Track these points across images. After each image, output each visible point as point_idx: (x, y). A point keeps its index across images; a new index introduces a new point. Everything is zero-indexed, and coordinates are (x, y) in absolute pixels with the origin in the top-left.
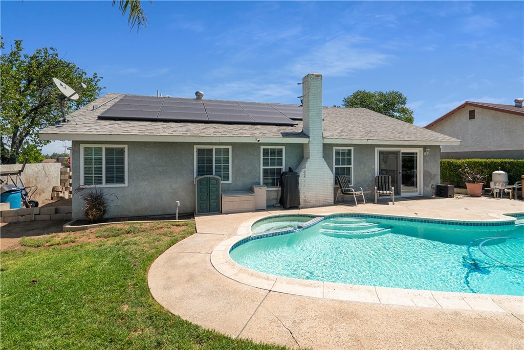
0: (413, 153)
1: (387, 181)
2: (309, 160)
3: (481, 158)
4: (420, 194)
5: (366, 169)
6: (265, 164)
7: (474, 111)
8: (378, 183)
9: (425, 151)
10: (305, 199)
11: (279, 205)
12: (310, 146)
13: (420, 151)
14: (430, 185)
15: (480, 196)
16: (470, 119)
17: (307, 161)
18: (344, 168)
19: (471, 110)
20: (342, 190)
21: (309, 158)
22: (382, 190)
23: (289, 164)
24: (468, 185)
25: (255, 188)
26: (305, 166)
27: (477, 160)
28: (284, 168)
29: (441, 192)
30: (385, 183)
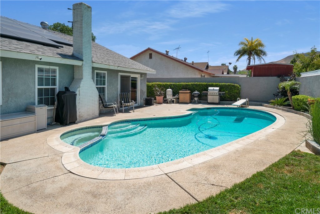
0: (135, 78)
1: (125, 97)
2: (83, 80)
3: (160, 82)
4: (138, 105)
5: (114, 88)
6: (40, 83)
7: (152, 54)
8: (122, 98)
9: (141, 77)
10: (80, 115)
11: (55, 123)
12: (83, 68)
13: (139, 76)
14: (143, 98)
15: (162, 104)
16: (150, 58)
17: (80, 82)
18: (101, 87)
19: (150, 53)
20: (103, 105)
21: (82, 79)
22: (127, 103)
23: (62, 84)
24: (157, 97)
25: (36, 108)
26: (80, 86)
27: (159, 83)
28: (57, 88)
29: (148, 103)
30: (126, 98)
